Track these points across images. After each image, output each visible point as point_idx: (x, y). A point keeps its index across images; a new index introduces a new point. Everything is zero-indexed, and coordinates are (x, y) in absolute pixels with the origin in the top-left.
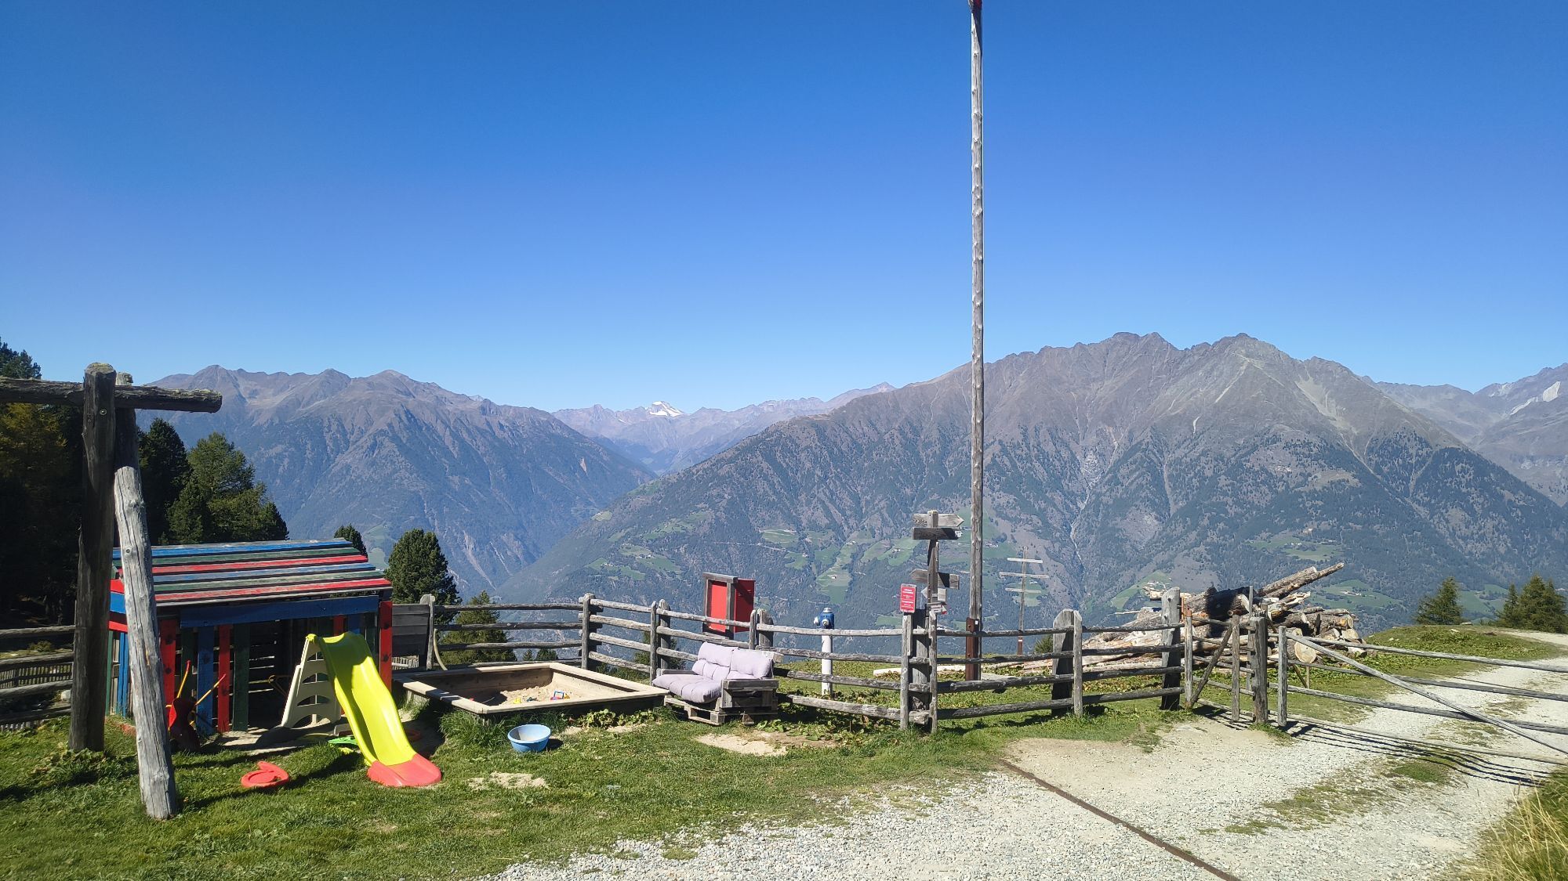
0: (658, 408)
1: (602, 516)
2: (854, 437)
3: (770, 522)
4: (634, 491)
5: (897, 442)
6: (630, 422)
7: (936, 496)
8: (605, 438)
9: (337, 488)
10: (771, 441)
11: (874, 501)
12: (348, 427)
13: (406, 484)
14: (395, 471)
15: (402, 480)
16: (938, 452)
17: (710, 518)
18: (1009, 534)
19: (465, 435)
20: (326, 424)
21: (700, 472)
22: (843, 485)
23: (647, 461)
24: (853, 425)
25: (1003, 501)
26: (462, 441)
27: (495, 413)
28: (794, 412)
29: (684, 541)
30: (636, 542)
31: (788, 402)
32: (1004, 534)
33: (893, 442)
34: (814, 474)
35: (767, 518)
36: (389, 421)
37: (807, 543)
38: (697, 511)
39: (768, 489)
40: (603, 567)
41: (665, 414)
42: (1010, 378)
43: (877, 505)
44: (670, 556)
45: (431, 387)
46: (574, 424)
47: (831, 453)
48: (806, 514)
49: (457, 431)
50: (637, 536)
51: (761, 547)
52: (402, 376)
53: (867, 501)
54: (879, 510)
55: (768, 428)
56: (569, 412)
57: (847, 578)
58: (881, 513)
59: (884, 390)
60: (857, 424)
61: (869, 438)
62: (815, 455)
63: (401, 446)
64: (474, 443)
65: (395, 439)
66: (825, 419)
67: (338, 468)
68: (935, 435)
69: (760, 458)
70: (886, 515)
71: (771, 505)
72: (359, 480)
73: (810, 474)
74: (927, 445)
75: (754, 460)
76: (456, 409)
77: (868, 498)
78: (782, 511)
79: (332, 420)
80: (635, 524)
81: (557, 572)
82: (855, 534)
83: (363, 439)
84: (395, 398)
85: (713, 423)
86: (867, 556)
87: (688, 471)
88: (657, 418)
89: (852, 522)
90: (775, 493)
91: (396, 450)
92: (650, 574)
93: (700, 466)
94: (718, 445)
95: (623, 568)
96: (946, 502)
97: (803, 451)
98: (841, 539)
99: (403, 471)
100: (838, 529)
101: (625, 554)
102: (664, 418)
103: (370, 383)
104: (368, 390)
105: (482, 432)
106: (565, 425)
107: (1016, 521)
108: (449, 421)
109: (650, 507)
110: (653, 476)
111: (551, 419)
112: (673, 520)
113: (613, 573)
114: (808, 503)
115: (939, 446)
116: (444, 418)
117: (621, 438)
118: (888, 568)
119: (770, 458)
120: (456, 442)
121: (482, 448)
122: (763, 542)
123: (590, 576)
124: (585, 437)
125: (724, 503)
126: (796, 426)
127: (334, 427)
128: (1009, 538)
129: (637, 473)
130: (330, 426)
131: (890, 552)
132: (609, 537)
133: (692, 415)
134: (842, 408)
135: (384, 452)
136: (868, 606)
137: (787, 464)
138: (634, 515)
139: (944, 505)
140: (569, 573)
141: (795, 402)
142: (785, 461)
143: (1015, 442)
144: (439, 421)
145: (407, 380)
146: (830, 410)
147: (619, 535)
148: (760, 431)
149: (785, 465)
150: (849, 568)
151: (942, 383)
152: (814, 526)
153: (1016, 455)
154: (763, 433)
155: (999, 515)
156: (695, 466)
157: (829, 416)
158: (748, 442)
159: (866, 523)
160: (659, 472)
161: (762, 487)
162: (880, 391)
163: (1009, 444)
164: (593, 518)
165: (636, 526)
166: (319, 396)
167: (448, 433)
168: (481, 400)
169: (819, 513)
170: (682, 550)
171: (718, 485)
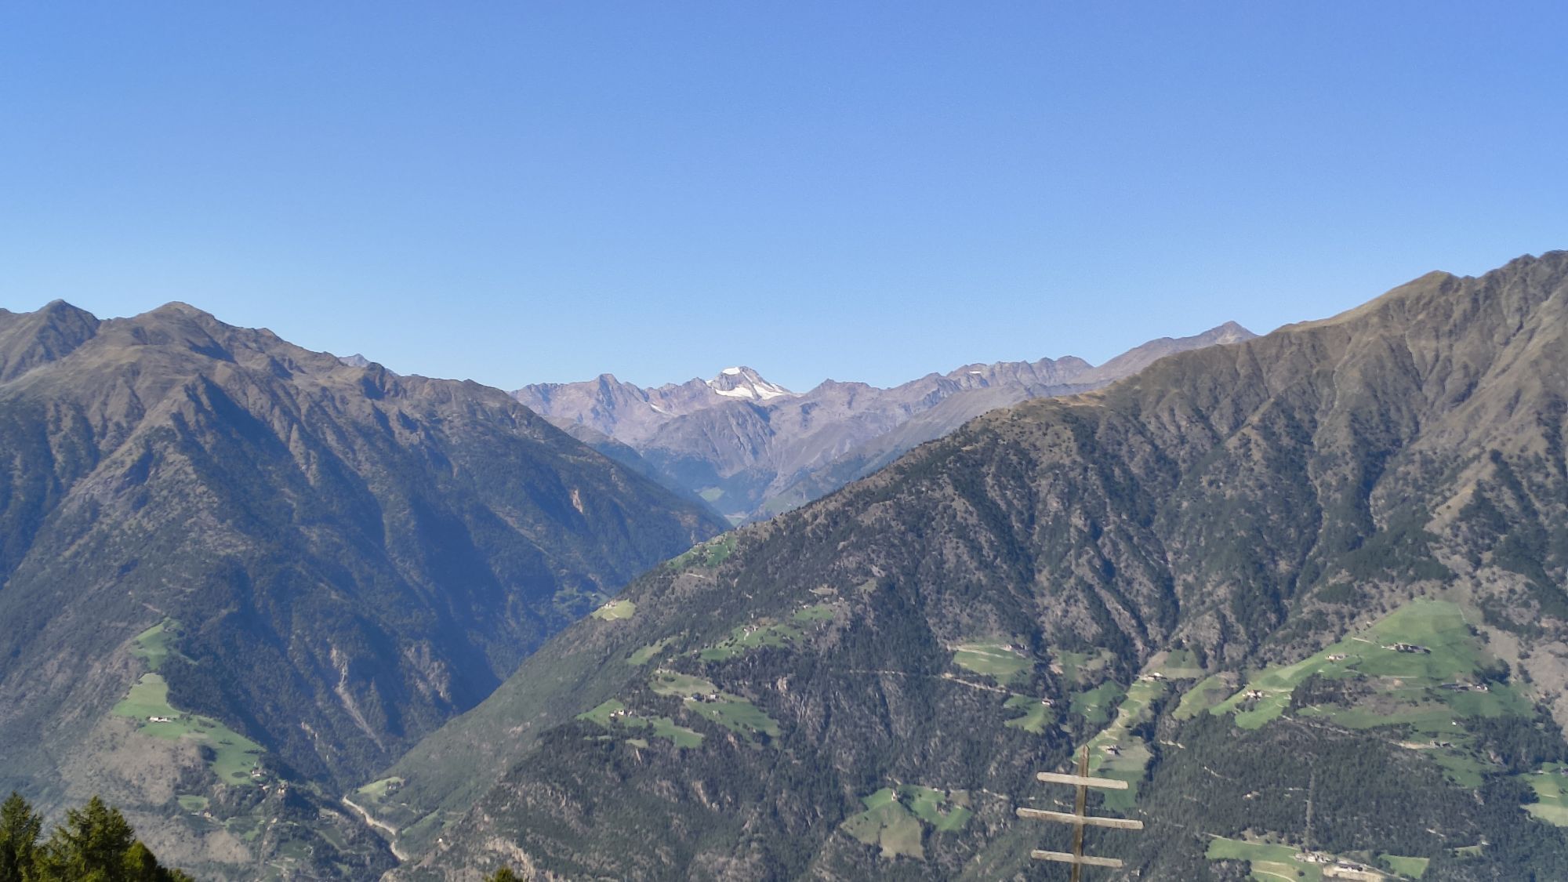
0: (732, 382)
1: (615, 610)
2: (1158, 442)
3: (971, 629)
4: (680, 560)
5: (1257, 455)
6: (675, 413)
7: (1344, 577)
8: (622, 446)
9: (74, 548)
10: (975, 452)
11: (1203, 584)
12: (95, 421)
13: (209, 540)
14: (187, 513)
15: (202, 531)
16: (1350, 478)
17: (842, 617)
18: (1513, 661)
19: (331, 439)
20: (51, 413)
21: (821, 520)
22: (1135, 550)
23: (711, 495)
24: (1157, 417)
25: (1500, 588)
26: (326, 454)
27: (392, 393)
28: (1028, 390)
29: (785, 667)
30: (684, 666)
31: (1016, 367)
32: (1501, 662)
33: (1248, 456)
34: (1068, 525)
35: (965, 619)
36: (174, 410)
37: (1053, 676)
38: (814, 601)
39: (965, 557)
40: (615, 720)
41: (749, 394)
42: (1520, 309)
43: (1210, 594)
44: (756, 697)
45: (262, 339)
46: (560, 415)
47: (1107, 478)
48: (1053, 612)
49: (315, 431)
50: (687, 654)
51: (951, 684)
52: (203, 315)
53: (1188, 587)
54: (1215, 606)
55: (966, 425)
56: (546, 392)
57: (1139, 754)
58: (1218, 611)
59: (1230, 339)
60: (1165, 417)
61: (1193, 448)
62: (1070, 484)
63: (200, 460)
64: (350, 455)
65: (189, 445)
66: (1093, 403)
67: (75, 506)
68: (1343, 439)
69: (949, 490)
70: (1231, 618)
71: (970, 593)
72: (117, 532)
73: (1060, 524)
74: (1325, 463)
75: (938, 495)
76: (312, 385)
77: (1190, 579)
78: (997, 604)
79: (64, 408)
80: (683, 629)
81: (520, 729)
82: (1159, 658)
83: (124, 448)
84: (187, 360)
85: (850, 413)
86: (1188, 705)
87: (794, 517)
88: (730, 404)
89: (1154, 631)
90: (984, 565)
91: (190, 470)
92: (713, 733)
93: (819, 507)
94: (859, 461)
95: (657, 723)
96: (1368, 588)
97: (1043, 474)
98: (1127, 669)
99: (204, 514)
100: (1122, 646)
101: (662, 692)
102: (747, 402)
103: (137, 331)
104: (133, 344)
105: (366, 434)
106: (540, 419)
107: (1530, 633)
108: (299, 409)
109: (713, 592)
110: (722, 526)
111: (509, 406)
112: (763, 620)
113: (637, 732)
114: (1056, 587)
115: (1352, 464)
116: (287, 402)
117: (658, 445)
118: (1234, 732)
119: (972, 490)
120: (312, 453)
121: (366, 466)
122: (957, 670)
123: (588, 738)
124: (580, 443)
125: (871, 586)
126: (1028, 420)
127: (67, 423)
128: (1514, 671)
129: (690, 520)
130: (58, 420)
131: (1239, 697)
132: (629, 655)
133: (806, 397)
134: (1134, 380)
135: (166, 474)
136: (1187, 816)
137: (1009, 504)
138: (681, 609)
139: (1365, 596)
140: (543, 730)
141: (1030, 368)
142: (1004, 496)
143: (1530, 454)
144: (277, 411)
145: (212, 323)
146: (1106, 385)
147: (650, 651)
148: (950, 429)
149: (1004, 507)
150: (1145, 731)
151: (1360, 322)
152: (1071, 641)
153: (1531, 484)
154: (955, 436)
155: (1491, 618)
156: (810, 505)
157: (1102, 398)
158: (924, 453)
159: (1183, 632)
160: (736, 518)
161: (952, 551)
162: (1219, 341)
163: (1515, 460)
164: (596, 614)
165: (685, 633)
166: (36, 358)
167: (295, 435)
168: (365, 366)
169: (1081, 611)
170: (782, 684)
171: (858, 547)
